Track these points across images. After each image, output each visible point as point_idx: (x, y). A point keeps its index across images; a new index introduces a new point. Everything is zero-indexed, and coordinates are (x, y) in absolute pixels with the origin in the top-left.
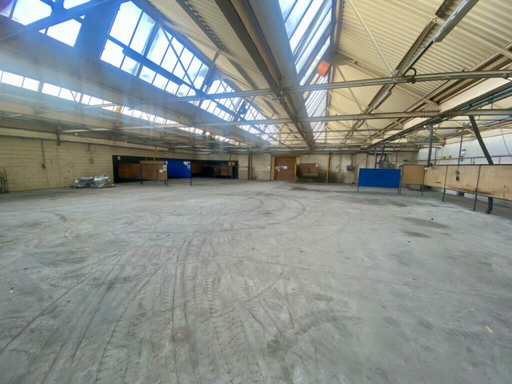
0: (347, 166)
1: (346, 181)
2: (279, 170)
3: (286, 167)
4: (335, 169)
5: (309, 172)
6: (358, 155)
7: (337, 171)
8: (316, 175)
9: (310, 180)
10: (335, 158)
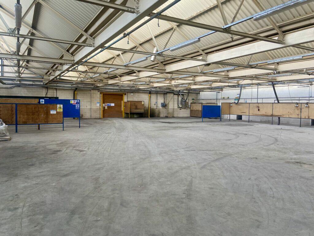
0: (161, 103)
1: (162, 115)
2: (106, 108)
3: (113, 105)
4: (154, 106)
5: (136, 108)
6: (168, 95)
7: (155, 107)
8: (142, 111)
9: (135, 116)
10: (153, 97)
